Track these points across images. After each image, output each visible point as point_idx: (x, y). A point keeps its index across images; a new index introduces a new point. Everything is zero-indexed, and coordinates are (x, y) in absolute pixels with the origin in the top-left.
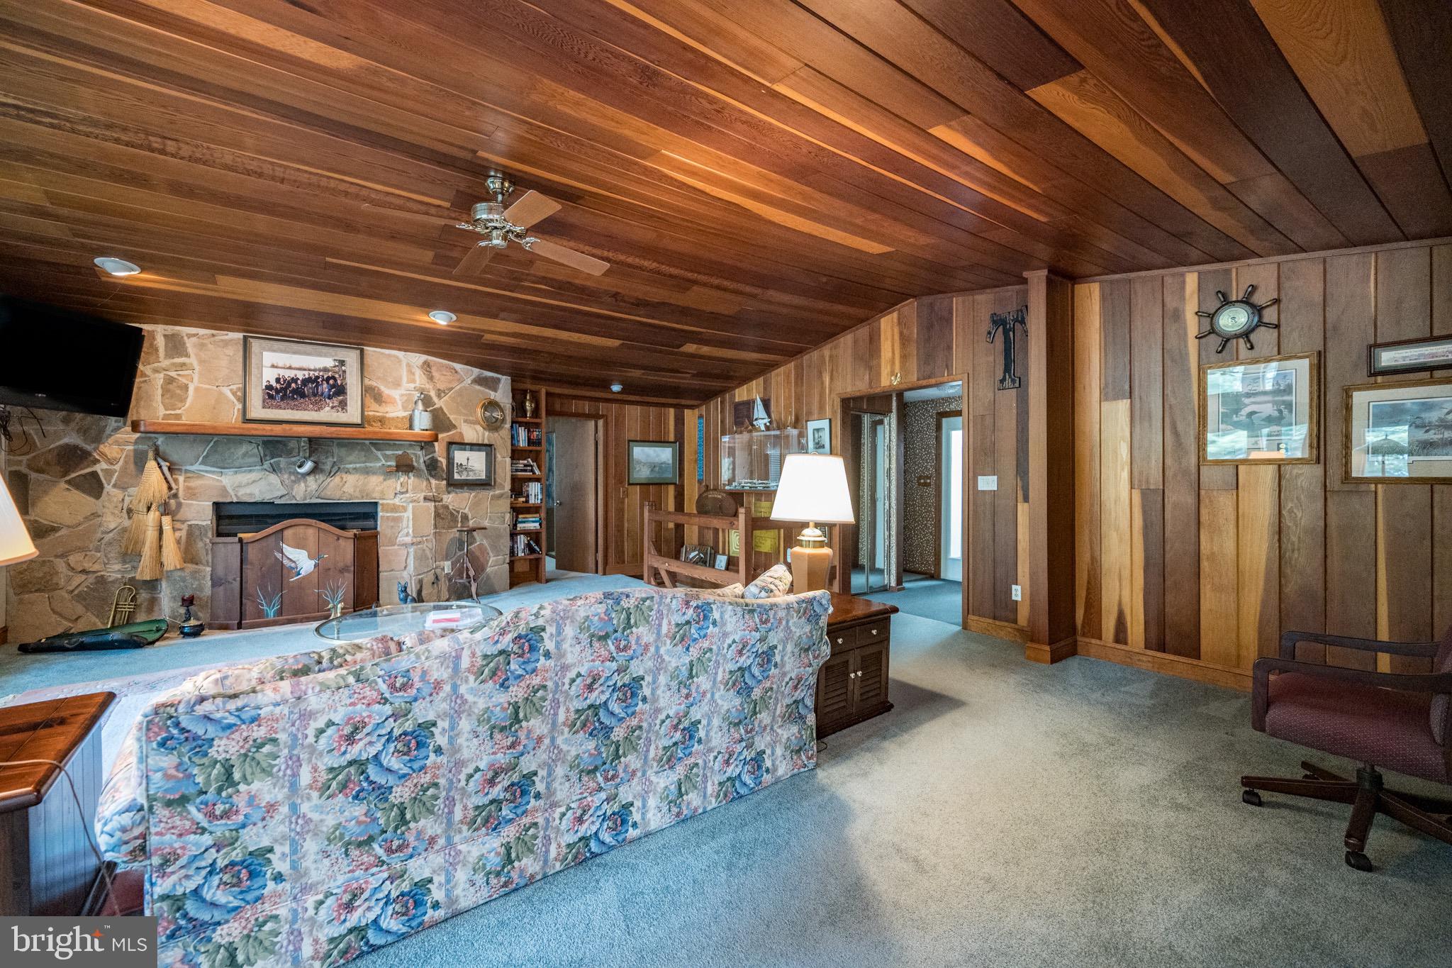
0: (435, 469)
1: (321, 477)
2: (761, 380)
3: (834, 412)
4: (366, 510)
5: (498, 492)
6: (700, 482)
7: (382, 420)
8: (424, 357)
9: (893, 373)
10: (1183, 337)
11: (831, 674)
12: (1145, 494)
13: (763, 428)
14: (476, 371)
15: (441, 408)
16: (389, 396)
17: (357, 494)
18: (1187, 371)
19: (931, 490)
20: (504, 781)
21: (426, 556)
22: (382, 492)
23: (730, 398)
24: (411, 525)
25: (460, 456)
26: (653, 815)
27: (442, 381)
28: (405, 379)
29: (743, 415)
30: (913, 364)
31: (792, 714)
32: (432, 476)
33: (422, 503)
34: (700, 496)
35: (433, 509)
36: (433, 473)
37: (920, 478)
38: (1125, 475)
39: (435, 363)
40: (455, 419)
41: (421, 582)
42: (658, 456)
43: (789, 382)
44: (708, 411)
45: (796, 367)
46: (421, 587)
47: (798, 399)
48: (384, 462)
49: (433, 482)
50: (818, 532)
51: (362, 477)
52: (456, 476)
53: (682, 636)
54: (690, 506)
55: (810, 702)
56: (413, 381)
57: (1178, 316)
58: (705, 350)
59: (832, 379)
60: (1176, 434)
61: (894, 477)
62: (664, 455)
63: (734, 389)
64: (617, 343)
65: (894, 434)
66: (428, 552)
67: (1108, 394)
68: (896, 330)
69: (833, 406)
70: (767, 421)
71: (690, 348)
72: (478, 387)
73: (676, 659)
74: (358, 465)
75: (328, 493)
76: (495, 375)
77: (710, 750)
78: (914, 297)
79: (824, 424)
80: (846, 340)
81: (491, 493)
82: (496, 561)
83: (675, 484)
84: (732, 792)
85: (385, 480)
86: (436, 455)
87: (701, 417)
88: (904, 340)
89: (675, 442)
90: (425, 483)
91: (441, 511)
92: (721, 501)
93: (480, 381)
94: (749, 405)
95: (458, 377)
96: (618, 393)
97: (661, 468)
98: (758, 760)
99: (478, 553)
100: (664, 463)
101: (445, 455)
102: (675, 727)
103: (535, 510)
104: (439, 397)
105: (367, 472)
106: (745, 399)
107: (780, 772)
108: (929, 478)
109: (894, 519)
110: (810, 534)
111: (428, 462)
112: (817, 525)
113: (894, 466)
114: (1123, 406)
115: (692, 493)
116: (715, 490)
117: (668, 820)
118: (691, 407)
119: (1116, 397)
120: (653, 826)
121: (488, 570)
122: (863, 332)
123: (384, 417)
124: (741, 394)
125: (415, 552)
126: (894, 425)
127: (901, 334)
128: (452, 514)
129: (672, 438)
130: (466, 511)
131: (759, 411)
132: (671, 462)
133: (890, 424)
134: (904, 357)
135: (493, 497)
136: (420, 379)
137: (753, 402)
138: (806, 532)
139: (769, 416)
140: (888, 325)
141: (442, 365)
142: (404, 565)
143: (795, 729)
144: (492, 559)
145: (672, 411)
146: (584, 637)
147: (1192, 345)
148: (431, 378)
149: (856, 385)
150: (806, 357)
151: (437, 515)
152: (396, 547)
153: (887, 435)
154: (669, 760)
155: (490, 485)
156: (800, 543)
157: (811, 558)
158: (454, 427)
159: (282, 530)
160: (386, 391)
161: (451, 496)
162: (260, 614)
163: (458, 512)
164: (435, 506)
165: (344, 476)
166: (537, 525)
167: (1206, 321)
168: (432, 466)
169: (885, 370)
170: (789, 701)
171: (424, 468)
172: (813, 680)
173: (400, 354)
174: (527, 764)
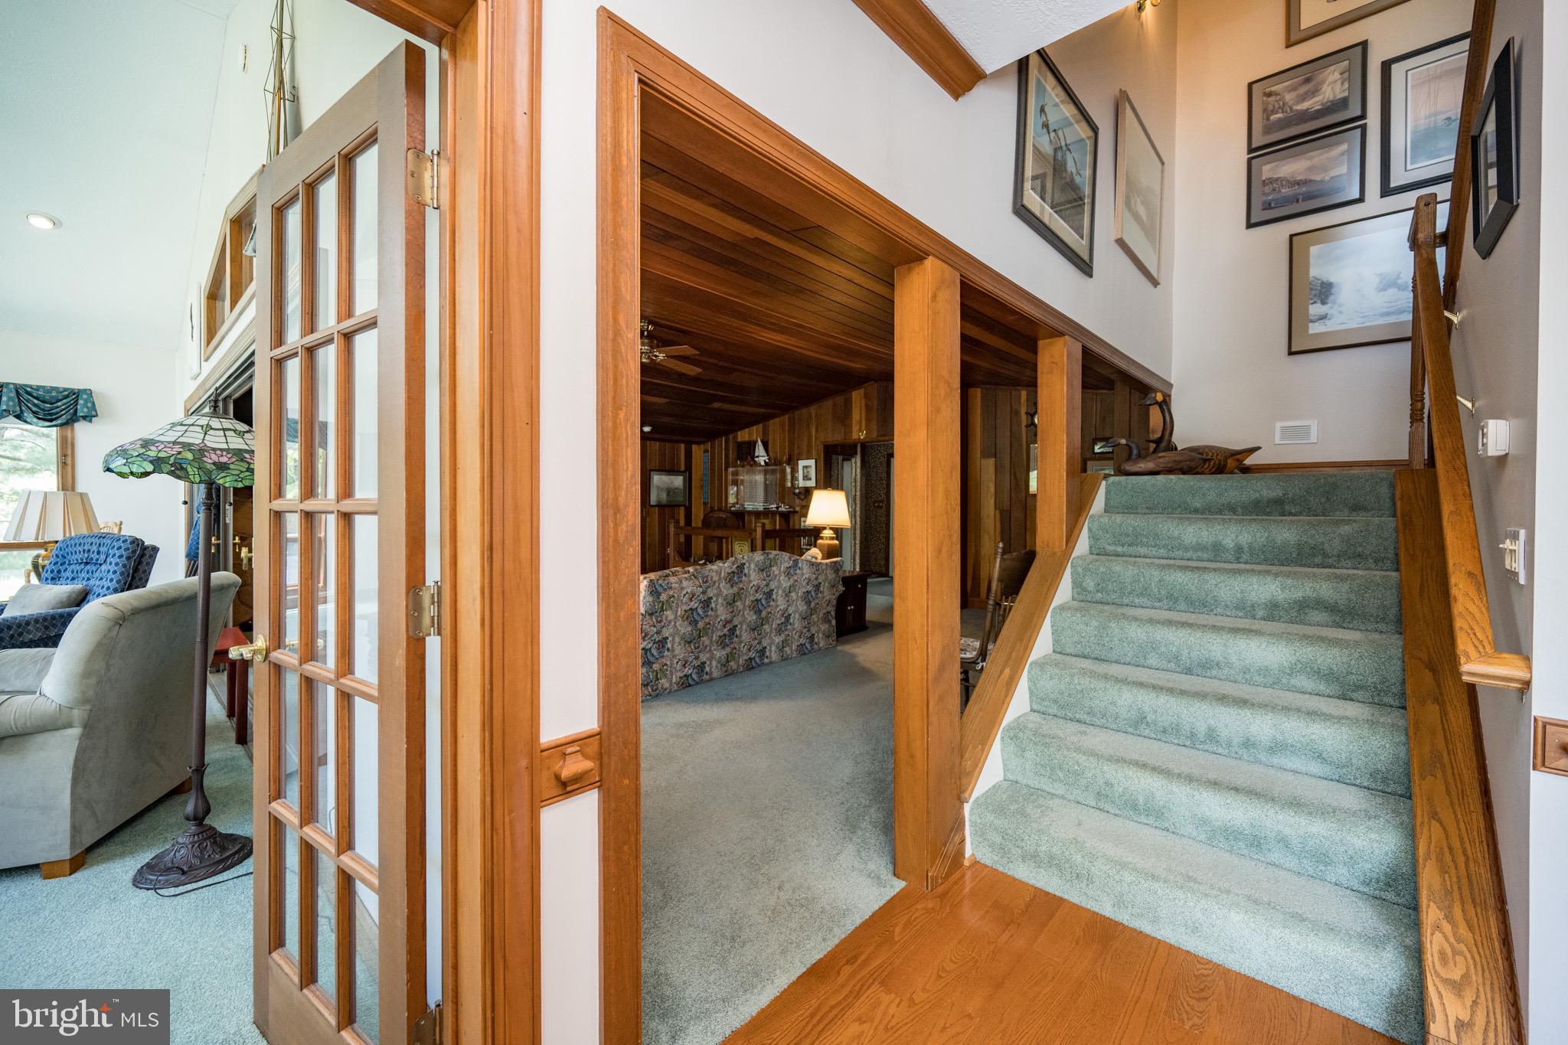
2: (761, 425)
3: (818, 454)
6: (705, 504)
9: (860, 430)
10: (1019, 425)
11: (842, 602)
12: (1002, 512)
13: (763, 463)
18: (1021, 446)
19: (883, 511)
20: (728, 627)
23: (733, 438)
26: (773, 654)
29: (746, 453)
30: (874, 426)
31: (826, 620)
34: (705, 517)
37: (875, 502)
38: (992, 502)
42: (672, 483)
43: (783, 430)
44: (713, 447)
45: (789, 419)
47: (791, 443)
50: (831, 532)
53: (788, 575)
54: (697, 520)
55: (833, 613)
57: (1017, 413)
58: (727, 406)
59: (817, 429)
60: (1016, 478)
61: (858, 502)
62: (678, 481)
63: (737, 431)
64: (663, 401)
65: (858, 470)
67: (985, 455)
68: (863, 402)
69: (818, 448)
70: (766, 458)
71: (716, 405)
73: (786, 583)
77: (794, 629)
78: (876, 381)
79: (811, 463)
80: (828, 403)
83: (685, 506)
84: (802, 651)
87: (706, 451)
88: (868, 408)
89: (685, 472)
92: (725, 519)
94: (752, 445)
96: (648, 432)
97: (674, 493)
98: (812, 637)
100: (677, 488)
102: (783, 615)
106: (747, 439)
107: (821, 645)
108: (881, 502)
109: (858, 532)
110: (827, 533)
112: (831, 529)
113: (858, 493)
114: (992, 461)
115: (698, 514)
116: (720, 510)
117: (779, 658)
118: (698, 443)
119: (989, 457)
120: (773, 659)
122: (840, 399)
124: (743, 436)
126: (859, 464)
127: (866, 405)
129: (683, 469)
131: (760, 450)
132: (682, 487)
133: (856, 463)
134: (868, 420)
137: (755, 442)
138: (825, 532)
139: (768, 455)
140: (857, 396)
143: (827, 626)
145: (683, 446)
146: (757, 569)
147: (1024, 430)
149: (835, 437)
150: (797, 413)
153: (854, 471)
154: (779, 631)
156: (822, 538)
157: (829, 546)
167: (1030, 417)
169: (855, 428)
170: (825, 611)
172: (835, 602)
174: (735, 622)
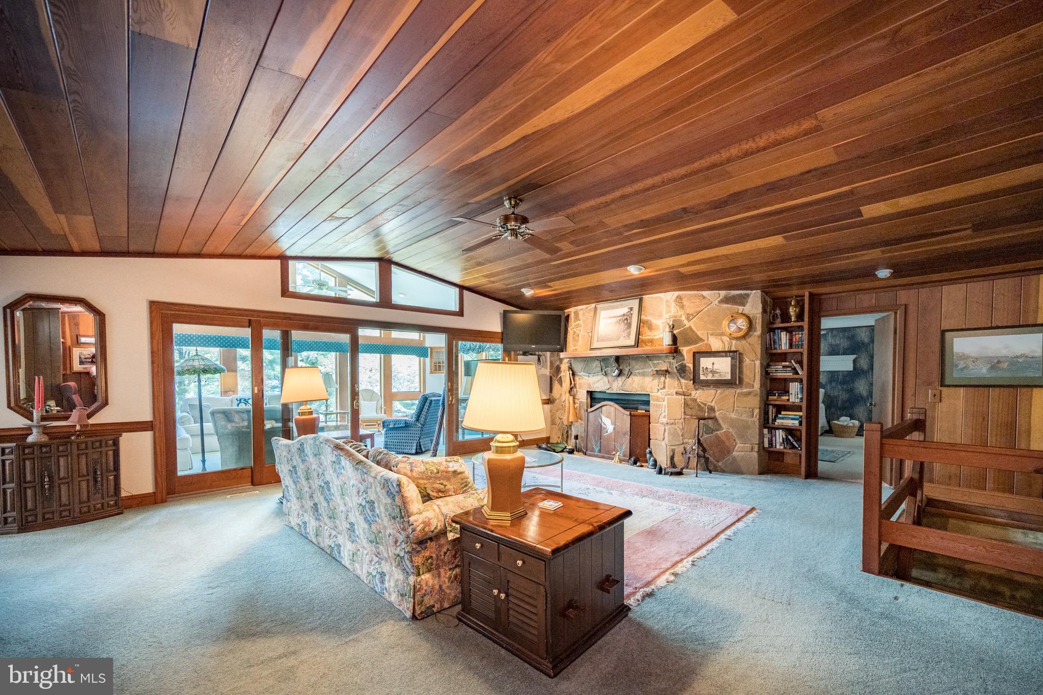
0: (684, 372)
1: (623, 378)
4: (645, 398)
5: (745, 390)
7: (651, 341)
8: (677, 293)
14: (723, 293)
15: (690, 328)
16: (656, 325)
17: (639, 389)
21: (677, 433)
22: (651, 388)
24: (666, 411)
25: (705, 362)
27: (690, 307)
28: (664, 312)
32: (682, 377)
33: (675, 396)
35: (683, 400)
36: (683, 375)
39: (686, 296)
40: (702, 334)
41: (673, 451)
46: (674, 454)
48: (653, 368)
49: (683, 381)
51: (642, 378)
52: (702, 377)
56: (670, 312)
66: (679, 431)
72: (725, 306)
74: (640, 371)
75: (626, 387)
76: (745, 292)
81: (738, 391)
82: (743, 447)
85: (653, 380)
86: (685, 362)
90: (677, 382)
91: (690, 403)
93: (727, 300)
95: (706, 301)
99: (724, 438)
101: (692, 362)
103: (796, 408)
104: (689, 320)
105: (644, 375)
111: (678, 368)
121: (734, 453)
123: (653, 339)
125: (669, 429)
128: (699, 406)
130: (713, 404)
135: (740, 394)
136: (674, 310)
141: (691, 296)
142: (663, 437)
144: (739, 445)
148: (682, 307)
151: (686, 404)
152: (659, 424)
155: (735, 384)
158: (701, 340)
159: (601, 407)
160: (655, 321)
161: (698, 392)
162: (593, 450)
163: (705, 405)
164: (685, 399)
165: (634, 377)
166: (796, 422)
168: (682, 370)
171: (676, 372)
173: (662, 295)
